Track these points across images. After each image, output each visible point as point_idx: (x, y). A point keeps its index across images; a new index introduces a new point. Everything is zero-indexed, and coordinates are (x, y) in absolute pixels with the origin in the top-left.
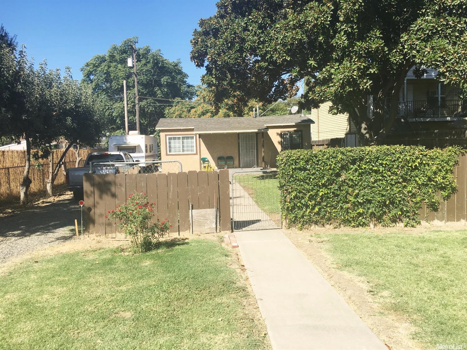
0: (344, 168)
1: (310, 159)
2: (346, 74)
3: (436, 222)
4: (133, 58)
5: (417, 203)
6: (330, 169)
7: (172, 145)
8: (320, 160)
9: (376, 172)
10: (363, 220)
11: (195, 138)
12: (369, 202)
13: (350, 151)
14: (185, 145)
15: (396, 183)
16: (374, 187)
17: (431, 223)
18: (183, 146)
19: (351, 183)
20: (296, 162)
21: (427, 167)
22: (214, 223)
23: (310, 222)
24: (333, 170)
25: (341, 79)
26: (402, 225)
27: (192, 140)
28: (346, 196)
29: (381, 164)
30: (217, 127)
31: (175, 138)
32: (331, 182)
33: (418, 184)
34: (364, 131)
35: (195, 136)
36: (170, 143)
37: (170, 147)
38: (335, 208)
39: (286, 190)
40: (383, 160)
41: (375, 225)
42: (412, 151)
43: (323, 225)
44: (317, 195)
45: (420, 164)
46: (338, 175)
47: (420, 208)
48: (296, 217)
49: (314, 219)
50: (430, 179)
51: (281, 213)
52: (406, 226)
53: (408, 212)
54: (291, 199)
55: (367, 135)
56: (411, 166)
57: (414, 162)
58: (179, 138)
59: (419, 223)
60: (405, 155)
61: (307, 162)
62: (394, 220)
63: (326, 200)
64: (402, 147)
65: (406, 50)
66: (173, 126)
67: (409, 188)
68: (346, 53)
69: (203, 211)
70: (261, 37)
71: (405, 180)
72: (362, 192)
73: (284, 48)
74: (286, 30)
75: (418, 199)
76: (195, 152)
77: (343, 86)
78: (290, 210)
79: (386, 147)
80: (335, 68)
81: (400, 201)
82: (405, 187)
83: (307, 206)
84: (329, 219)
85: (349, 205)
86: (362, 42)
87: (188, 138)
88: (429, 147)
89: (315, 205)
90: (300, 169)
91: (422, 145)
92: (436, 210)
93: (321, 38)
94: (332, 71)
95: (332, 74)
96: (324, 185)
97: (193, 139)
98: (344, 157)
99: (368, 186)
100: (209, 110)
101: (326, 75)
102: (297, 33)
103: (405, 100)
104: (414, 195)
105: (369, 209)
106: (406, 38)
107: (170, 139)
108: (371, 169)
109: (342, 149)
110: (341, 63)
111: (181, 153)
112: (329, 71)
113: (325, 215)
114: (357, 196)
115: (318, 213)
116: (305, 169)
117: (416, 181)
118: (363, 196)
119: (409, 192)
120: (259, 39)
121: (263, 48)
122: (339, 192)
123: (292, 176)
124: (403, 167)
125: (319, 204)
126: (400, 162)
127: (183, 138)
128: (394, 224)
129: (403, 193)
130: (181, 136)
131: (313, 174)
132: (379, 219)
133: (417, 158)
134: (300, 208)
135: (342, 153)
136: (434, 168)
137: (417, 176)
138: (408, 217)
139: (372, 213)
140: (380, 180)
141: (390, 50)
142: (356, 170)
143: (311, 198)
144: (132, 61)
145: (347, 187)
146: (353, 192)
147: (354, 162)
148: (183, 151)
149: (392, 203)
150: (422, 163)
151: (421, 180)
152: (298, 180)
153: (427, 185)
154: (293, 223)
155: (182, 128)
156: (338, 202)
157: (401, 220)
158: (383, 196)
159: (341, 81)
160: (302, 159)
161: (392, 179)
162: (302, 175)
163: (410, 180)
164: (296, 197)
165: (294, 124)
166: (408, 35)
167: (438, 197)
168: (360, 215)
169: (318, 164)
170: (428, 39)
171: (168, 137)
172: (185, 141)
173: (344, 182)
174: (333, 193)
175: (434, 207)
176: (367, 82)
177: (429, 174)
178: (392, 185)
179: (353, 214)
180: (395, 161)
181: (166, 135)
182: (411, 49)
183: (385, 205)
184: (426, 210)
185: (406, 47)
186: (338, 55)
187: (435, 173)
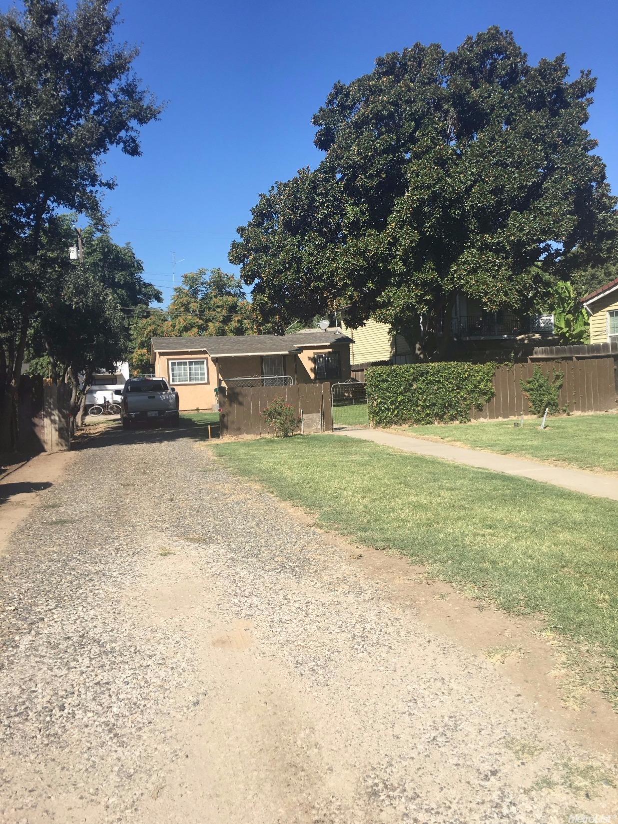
0: (415, 379)
1: (391, 373)
2: (406, 300)
3: (482, 420)
4: (77, 246)
5: (467, 405)
6: (405, 380)
7: (176, 372)
8: (397, 374)
9: (439, 382)
10: (430, 419)
11: (205, 362)
12: (434, 404)
13: (419, 367)
14: (193, 372)
15: (452, 390)
16: (437, 393)
17: (478, 420)
18: (190, 373)
19: (420, 391)
20: (380, 376)
21: (473, 378)
22: (320, 425)
23: (391, 422)
24: (407, 381)
25: (401, 305)
26: (458, 422)
27: (202, 366)
28: (417, 401)
29: (442, 376)
30: (235, 348)
31: (179, 364)
32: (406, 390)
33: (467, 391)
34: (418, 352)
35: (205, 360)
36: (173, 370)
37: (173, 374)
38: (409, 411)
39: (373, 398)
40: (443, 373)
41: (438, 423)
42: (462, 366)
43: (401, 425)
44: (396, 400)
45: (469, 375)
46: (411, 385)
47: (470, 409)
48: (380, 419)
49: (395, 419)
50: (476, 387)
51: (368, 417)
52: (461, 423)
53: (461, 412)
54: (377, 405)
55: (422, 356)
56: (462, 377)
57: (464, 374)
58: (185, 364)
59: (470, 420)
60: (458, 369)
61: (388, 375)
62: (452, 418)
63: (402, 405)
64: (456, 363)
65: (456, 279)
66: (176, 348)
67: (462, 394)
68: (403, 279)
69: (311, 416)
70: (318, 258)
71: (458, 388)
72: (429, 398)
73: (345, 273)
74: (346, 255)
75: (468, 402)
76: (206, 381)
77: (403, 311)
78: (376, 413)
79: (444, 363)
80: (394, 292)
81: (455, 404)
82: (459, 393)
83: (389, 410)
84: (405, 420)
85: (419, 408)
86: (419, 272)
87: (196, 363)
88: (475, 363)
89: (395, 408)
90: (383, 381)
91: (470, 362)
92: (481, 410)
93: (380, 265)
94: (391, 295)
95: (391, 297)
96: (401, 393)
97: (204, 364)
98: (415, 371)
99: (433, 392)
100: (195, 323)
101: (385, 298)
102: (358, 260)
103: (458, 316)
104: (465, 399)
105: (434, 410)
106: (455, 268)
107: (173, 364)
108: (434, 380)
109: (413, 365)
110: (399, 288)
111: (188, 382)
112: (389, 295)
113: (402, 416)
114: (424, 401)
115: (396, 415)
116: (387, 381)
117: (466, 388)
118: (430, 400)
119: (462, 397)
120: (316, 259)
121: (320, 268)
122: (412, 399)
123: (377, 387)
124: (457, 378)
125: (398, 407)
126: (455, 374)
127: (191, 363)
128: (452, 422)
129: (458, 398)
130: (188, 361)
131: (393, 385)
132: (441, 418)
133: (466, 371)
134: (383, 411)
135: (414, 369)
136: (478, 378)
137: (467, 385)
138: (462, 415)
139: (437, 413)
140: (441, 388)
141: (442, 279)
142: (424, 381)
143: (392, 404)
144: (77, 251)
145: (417, 394)
146: (422, 397)
147: (422, 375)
148: (191, 380)
149: (450, 405)
150: (470, 375)
151: (470, 387)
152: (382, 390)
153: (474, 391)
154: (378, 423)
155: (189, 350)
156: (411, 406)
157: (456, 418)
158: (444, 400)
159: (401, 307)
160: (385, 373)
161: (449, 387)
162: (385, 385)
163: (462, 388)
164: (381, 403)
165: (329, 344)
166: (457, 265)
167: (481, 401)
168: (428, 415)
169: (396, 377)
170: (474, 271)
171: (170, 362)
172: (193, 366)
173: (415, 390)
174: (408, 399)
175: (479, 408)
176: (423, 308)
177: (475, 383)
178: (450, 392)
179: (423, 415)
180: (450, 374)
181: (168, 360)
182: (460, 278)
183: (445, 407)
184: (474, 411)
185: (455, 276)
186: (396, 280)
187: (479, 382)
